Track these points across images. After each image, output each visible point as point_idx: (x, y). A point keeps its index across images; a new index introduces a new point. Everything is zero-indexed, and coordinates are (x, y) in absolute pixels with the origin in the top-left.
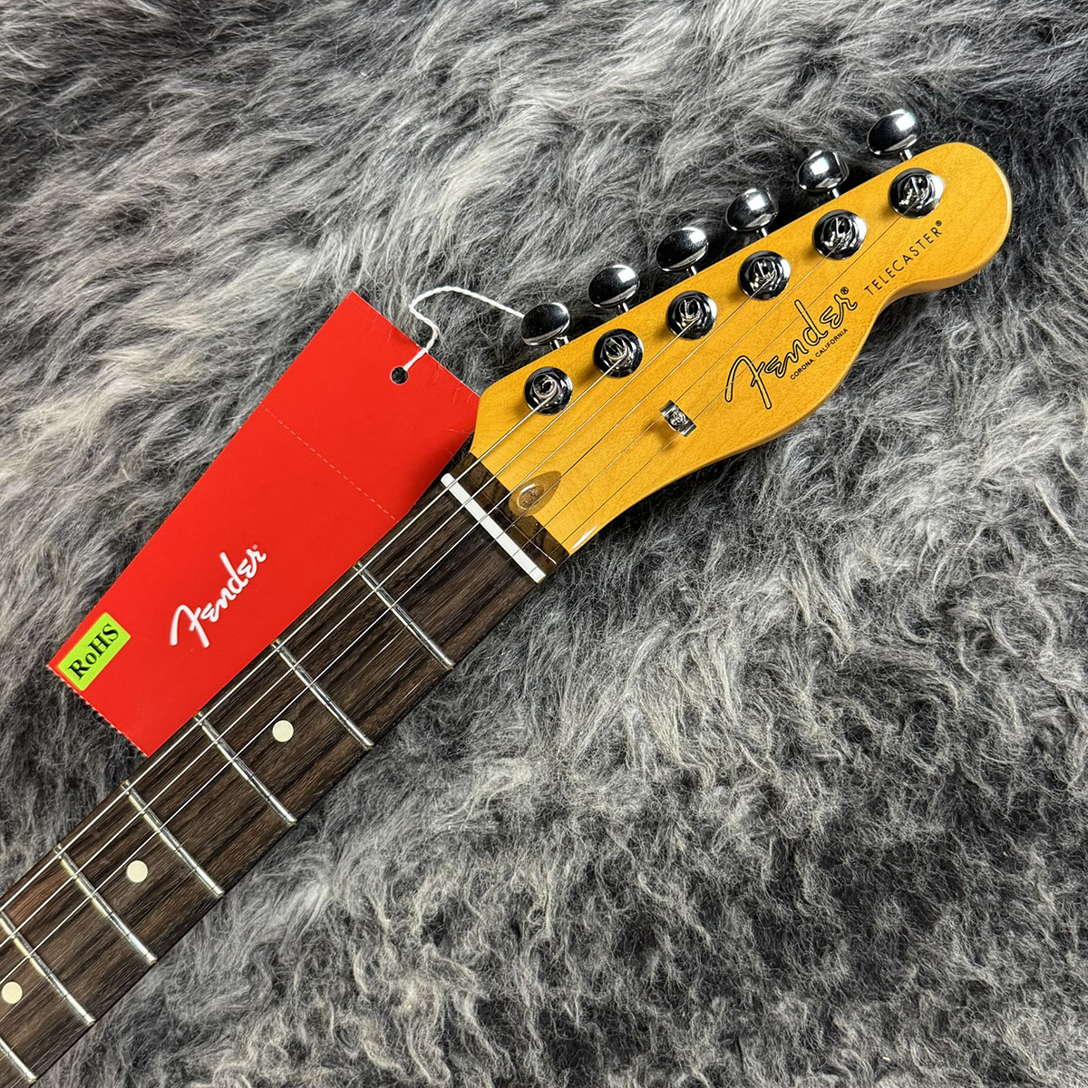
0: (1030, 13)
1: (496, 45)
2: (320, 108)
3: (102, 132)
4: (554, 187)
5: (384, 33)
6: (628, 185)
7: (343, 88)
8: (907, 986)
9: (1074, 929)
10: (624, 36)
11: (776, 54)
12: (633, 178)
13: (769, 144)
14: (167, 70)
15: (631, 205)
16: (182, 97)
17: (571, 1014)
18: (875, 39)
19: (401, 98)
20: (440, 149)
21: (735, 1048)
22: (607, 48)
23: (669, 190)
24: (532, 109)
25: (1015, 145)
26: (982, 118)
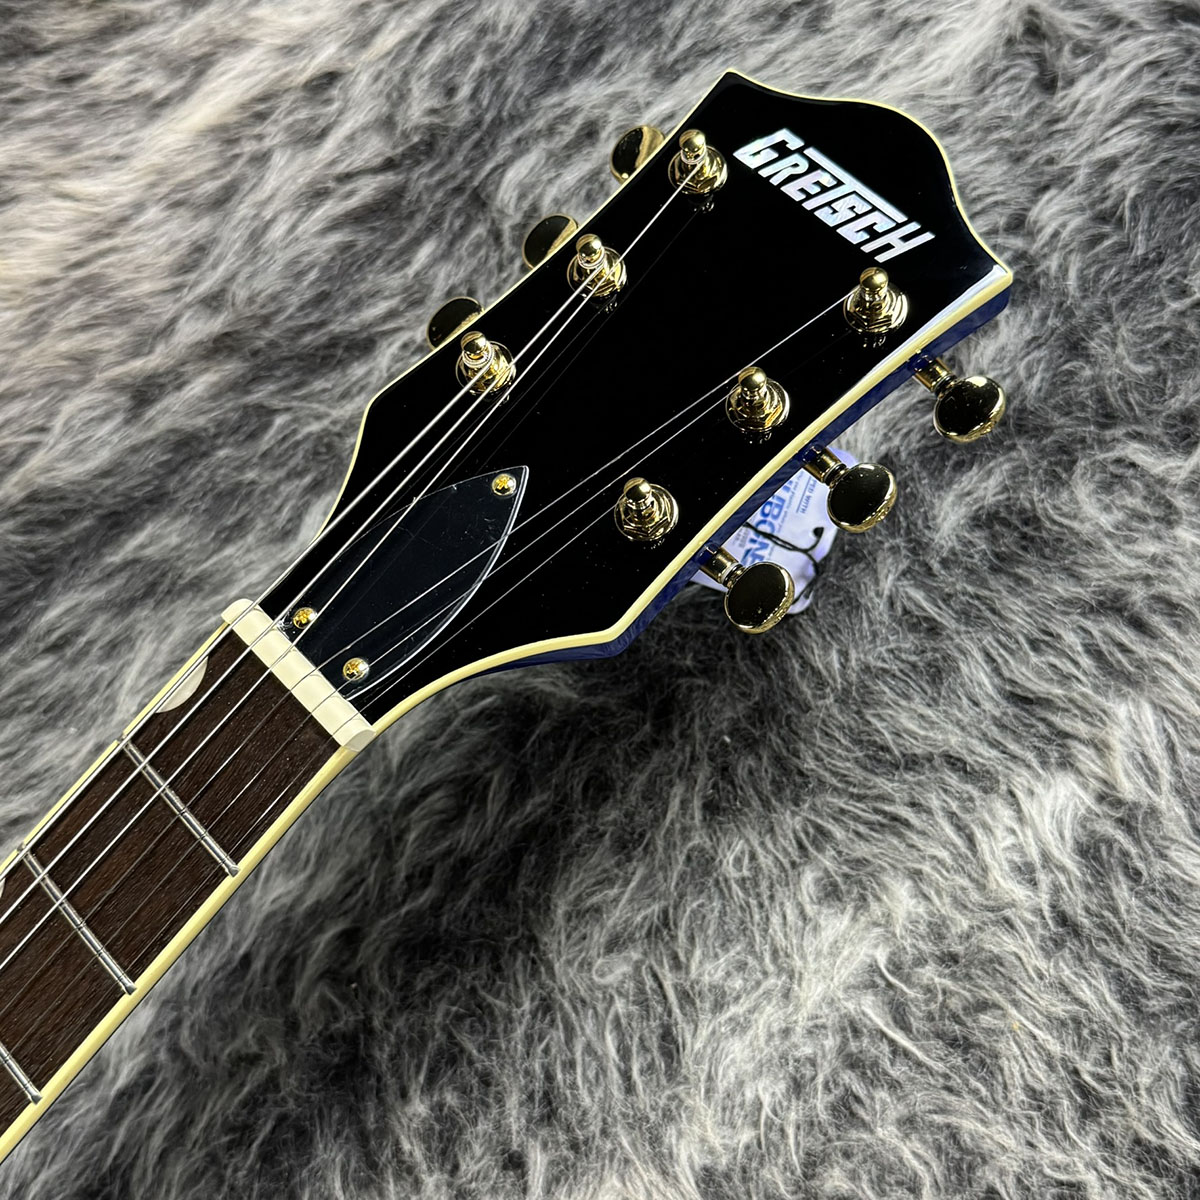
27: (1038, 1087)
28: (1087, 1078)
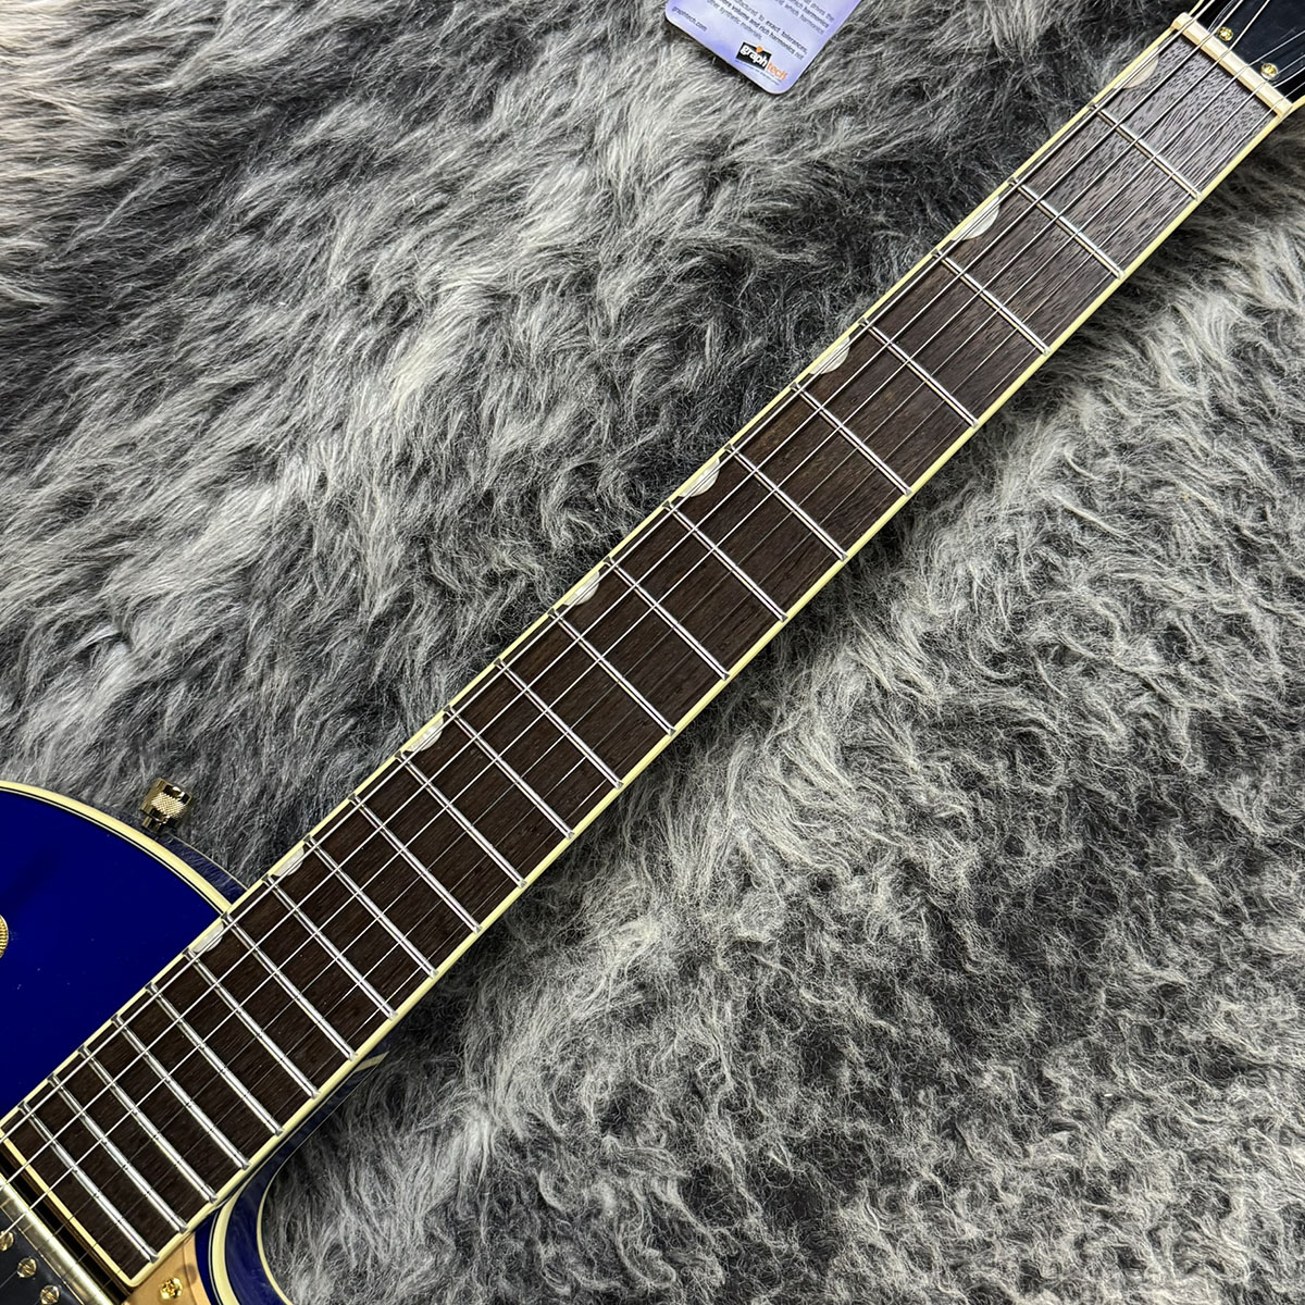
0: (898, 78)
1: (407, 242)
2: (248, 346)
3: (24, 431)
4: (505, 355)
5: (290, 261)
6: (577, 333)
7: (264, 321)
8: (1101, 1014)
9: (1240, 902)
10: (530, 199)
11: (679, 178)
12: (580, 325)
13: (698, 259)
14: (76, 352)
15: (586, 351)
16: (98, 375)
17: (780, 1162)
18: (765, 140)
19: (327, 315)
20: (380, 353)
21: (954, 1135)
22: (516, 216)
23: (618, 325)
24: (460, 291)
25: (924, 196)
26: (886, 181)
27: (1206, 543)
28: (1246, 532)
